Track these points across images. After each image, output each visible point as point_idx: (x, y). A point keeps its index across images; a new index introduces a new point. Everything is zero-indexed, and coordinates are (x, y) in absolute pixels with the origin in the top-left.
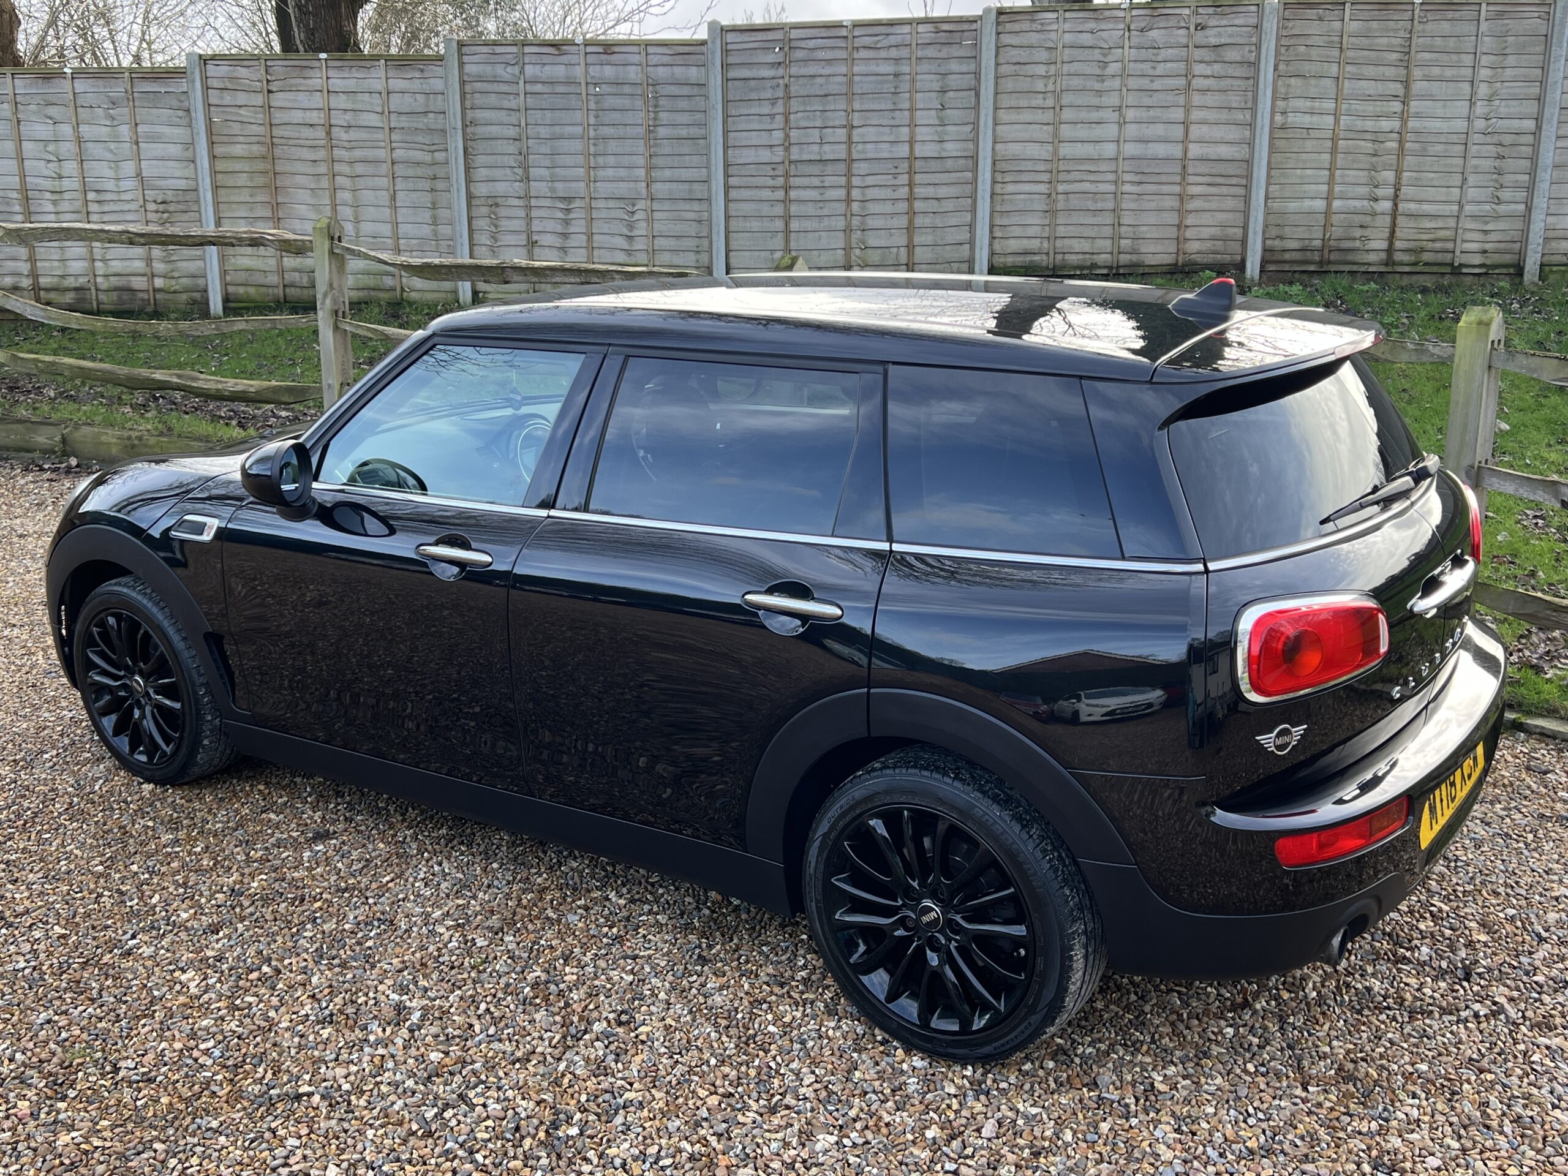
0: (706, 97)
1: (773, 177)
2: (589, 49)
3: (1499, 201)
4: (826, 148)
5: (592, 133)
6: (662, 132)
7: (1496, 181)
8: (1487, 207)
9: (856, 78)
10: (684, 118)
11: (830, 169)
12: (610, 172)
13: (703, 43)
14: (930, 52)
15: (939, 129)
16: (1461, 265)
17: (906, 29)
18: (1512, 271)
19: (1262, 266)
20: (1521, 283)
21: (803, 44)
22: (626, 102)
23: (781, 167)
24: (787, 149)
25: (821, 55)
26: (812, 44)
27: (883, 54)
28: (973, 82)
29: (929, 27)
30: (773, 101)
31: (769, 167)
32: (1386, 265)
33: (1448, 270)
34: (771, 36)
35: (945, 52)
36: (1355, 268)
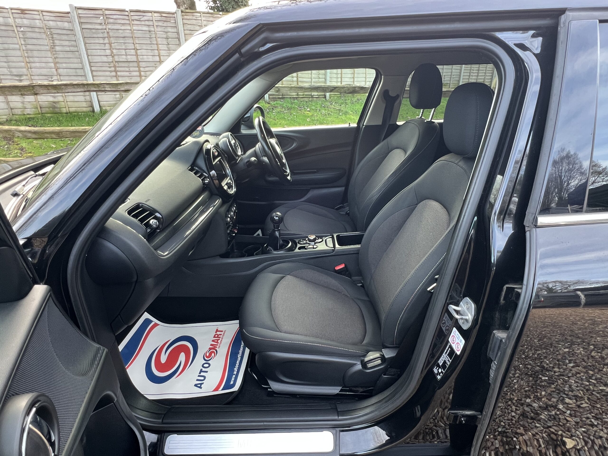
0: (75, 35)
1: (110, 67)
2: (13, 11)
3: (319, 78)
4: (129, 57)
5: (24, 48)
6: (57, 48)
7: (318, 72)
8: (317, 80)
9: (135, 31)
10: (67, 43)
11: (131, 65)
12: (38, 65)
13: (68, 13)
14: (160, 24)
15: (168, 51)
16: (313, 95)
17: (150, 14)
18: (324, 96)
19: (269, 97)
20: (326, 99)
21: (111, 17)
22: (38, 35)
23: (112, 64)
24: (113, 57)
25: (119, 21)
26: (115, 17)
27: (143, 23)
28: (177, 36)
29: (158, 15)
30: (104, 38)
31: (107, 64)
32: (297, 95)
33: (311, 96)
34: (97, 12)
35: (165, 24)
36: (290, 96)
